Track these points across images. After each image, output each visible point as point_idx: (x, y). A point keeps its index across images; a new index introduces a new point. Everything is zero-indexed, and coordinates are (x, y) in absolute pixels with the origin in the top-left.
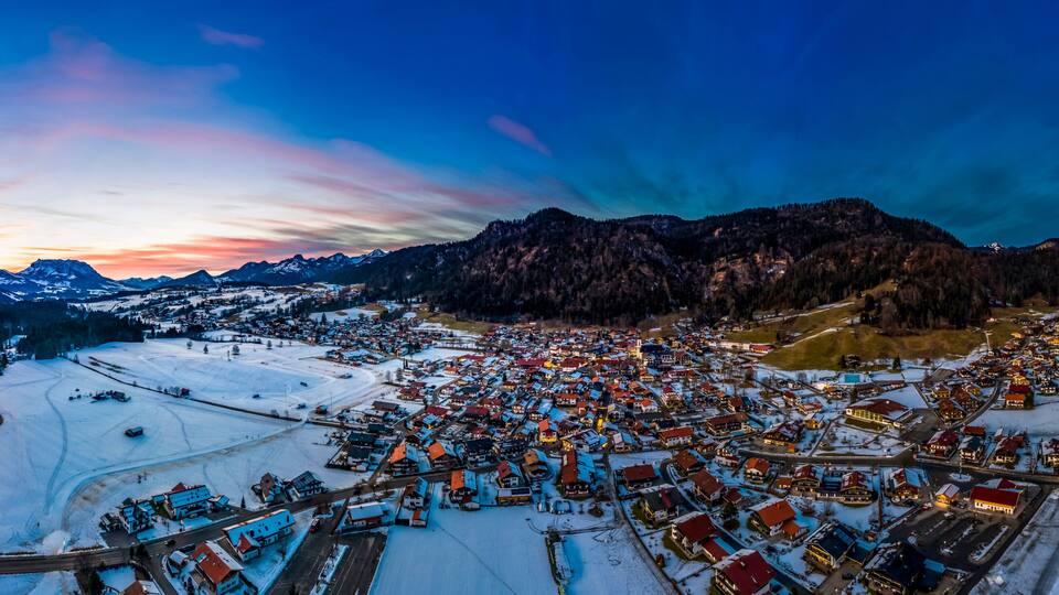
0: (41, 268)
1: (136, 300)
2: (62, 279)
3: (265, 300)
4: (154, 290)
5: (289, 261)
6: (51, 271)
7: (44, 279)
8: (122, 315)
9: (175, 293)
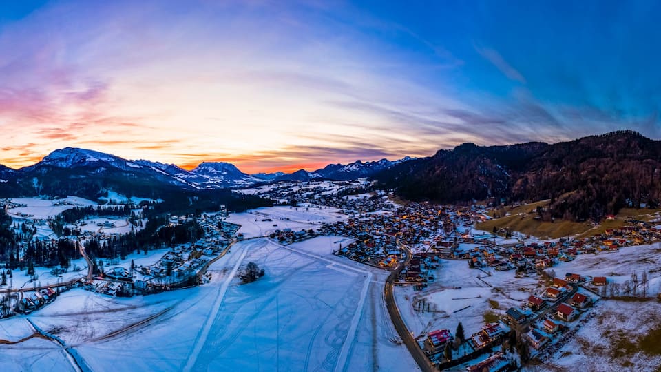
0: (205, 168)
1: (266, 189)
2: (219, 174)
3: (328, 189)
4: (274, 182)
5: (353, 164)
6: (211, 169)
7: (207, 174)
8: (261, 196)
9: (286, 185)
